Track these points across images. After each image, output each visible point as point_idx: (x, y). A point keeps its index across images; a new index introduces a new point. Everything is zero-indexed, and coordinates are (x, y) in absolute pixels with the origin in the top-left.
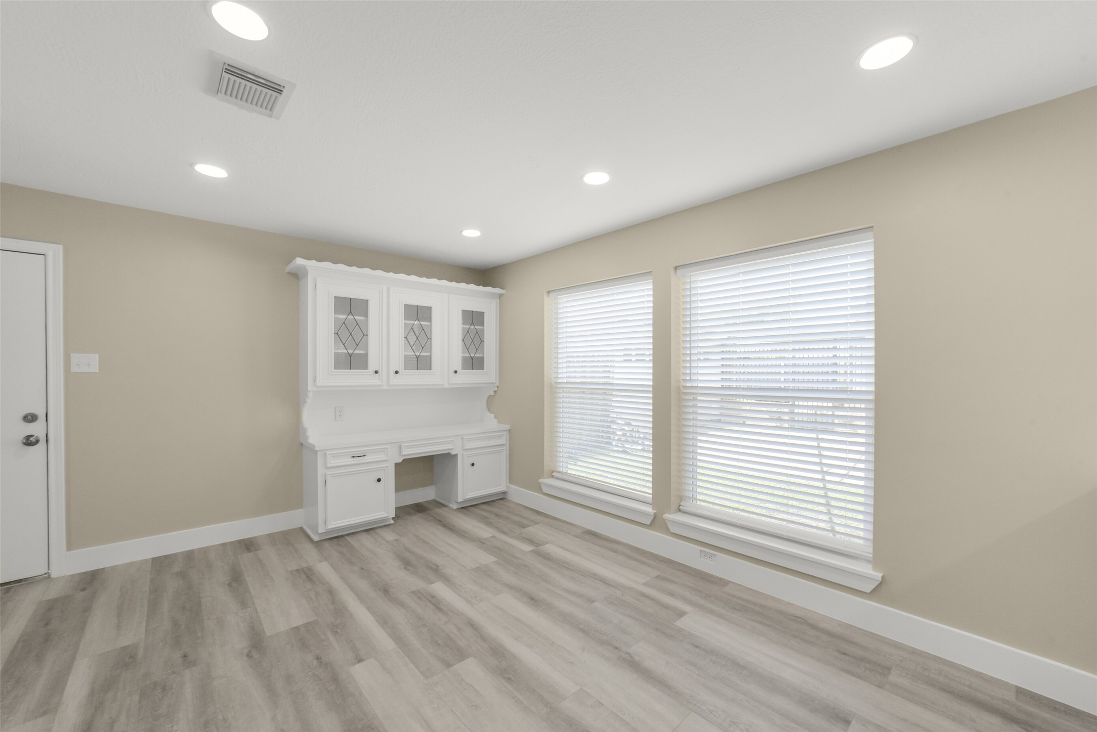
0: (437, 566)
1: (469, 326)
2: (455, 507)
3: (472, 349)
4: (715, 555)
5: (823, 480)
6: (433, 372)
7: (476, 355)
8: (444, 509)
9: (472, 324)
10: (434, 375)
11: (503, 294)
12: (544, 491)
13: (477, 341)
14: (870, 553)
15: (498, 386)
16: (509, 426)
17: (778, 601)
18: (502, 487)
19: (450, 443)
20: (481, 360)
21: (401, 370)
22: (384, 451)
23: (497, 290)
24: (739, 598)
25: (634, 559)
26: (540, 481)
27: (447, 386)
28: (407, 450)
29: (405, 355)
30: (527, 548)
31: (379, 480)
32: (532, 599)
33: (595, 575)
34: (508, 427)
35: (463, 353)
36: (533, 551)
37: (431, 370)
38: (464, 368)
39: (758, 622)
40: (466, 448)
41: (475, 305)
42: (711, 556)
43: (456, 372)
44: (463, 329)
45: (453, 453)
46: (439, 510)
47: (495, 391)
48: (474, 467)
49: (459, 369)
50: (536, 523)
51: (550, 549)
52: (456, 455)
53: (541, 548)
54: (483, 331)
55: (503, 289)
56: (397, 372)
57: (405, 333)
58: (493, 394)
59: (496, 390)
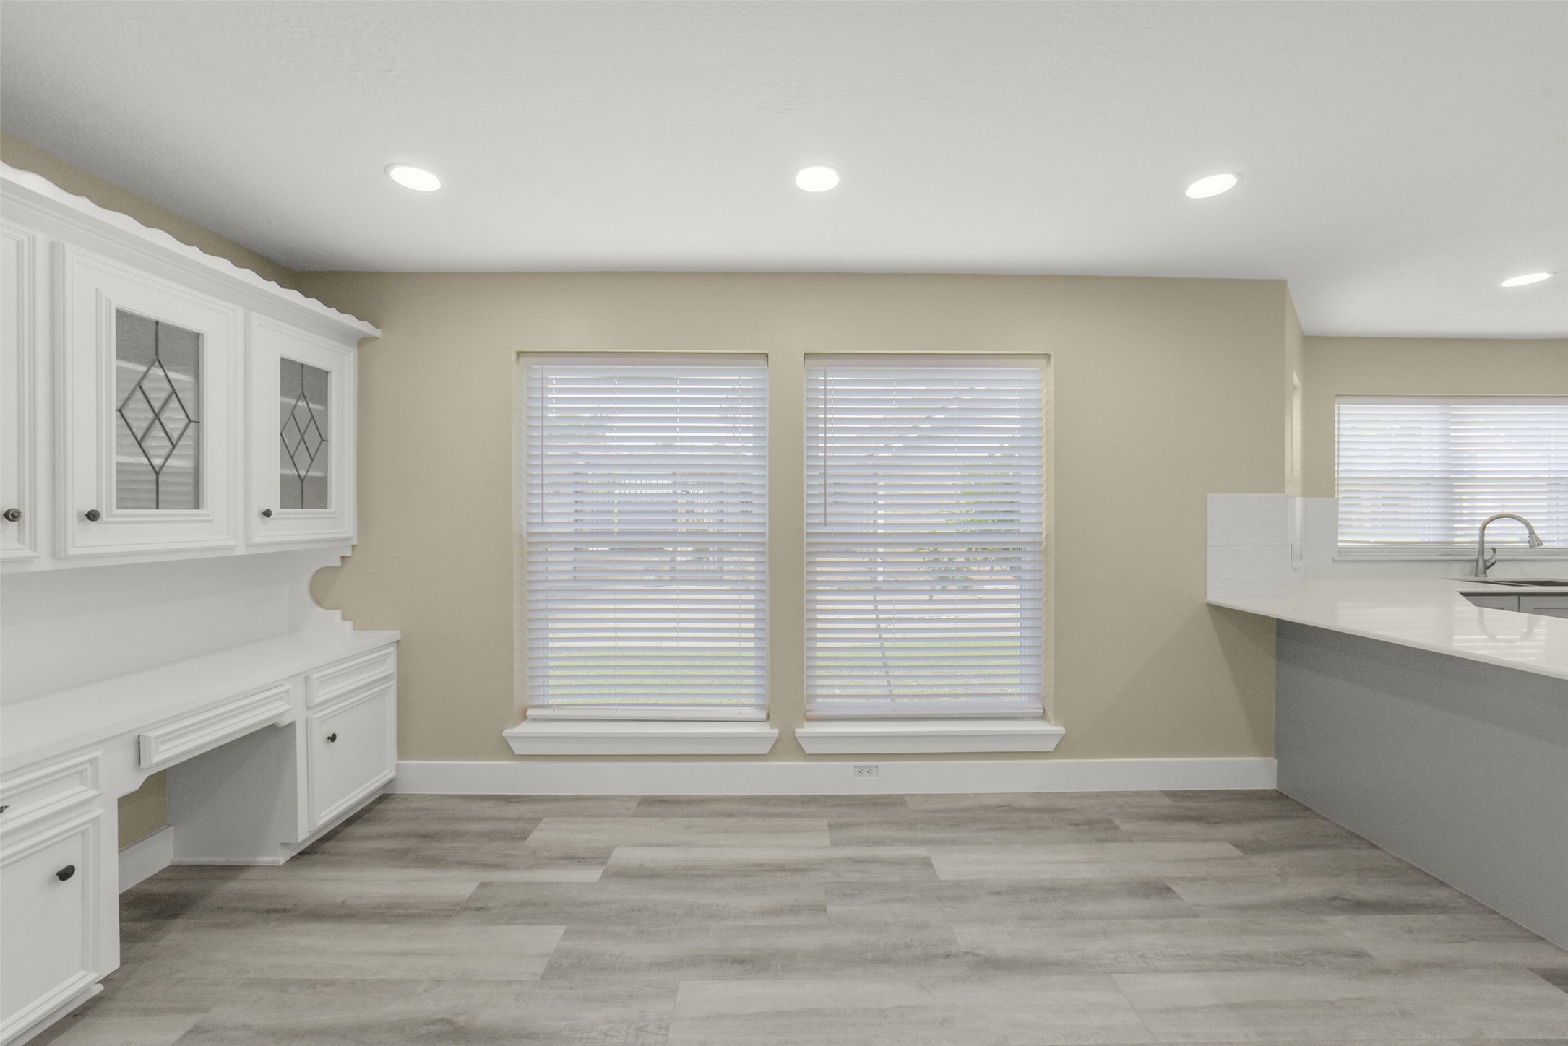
0: (448, 1022)
1: (293, 402)
2: (282, 859)
3: (302, 459)
4: (877, 767)
5: (881, 639)
6: (208, 515)
7: (310, 473)
8: (246, 875)
9: (303, 396)
10: (212, 521)
11: (375, 338)
12: (517, 752)
13: (312, 438)
14: (1039, 708)
15: (353, 546)
16: (399, 632)
17: (964, 796)
18: (387, 771)
19: (281, 699)
20: (323, 483)
21: (107, 506)
22: (81, 773)
23: (365, 327)
24: (944, 811)
25: (772, 815)
26: (508, 732)
27: (241, 551)
28: (162, 748)
29: (118, 464)
30: (592, 874)
31: (66, 874)
32: (739, 961)
33: (760, 865)
34: (395, 634)
35: (283, 465)
36: (605, 875)
37: (197, 507)
38: (284, 504)
39: (994, 829)
40: (318, 700)
41: (311, 352)
42: (870, 770)
43: (267, 514)
44: (283, 405)
45: (285, 721)
46: (233, 886)
47: (343, 558)
48: (336, 741)
49: (275, 506)
50: (537, 820)
51: (625, 856)
52: (291, 726)
53: (611, 861)
54: (325, 414)
55: (377, 327)
56: (92, 516)
57: (118, 400)
58: (337, 563)
59: (349, 554)
